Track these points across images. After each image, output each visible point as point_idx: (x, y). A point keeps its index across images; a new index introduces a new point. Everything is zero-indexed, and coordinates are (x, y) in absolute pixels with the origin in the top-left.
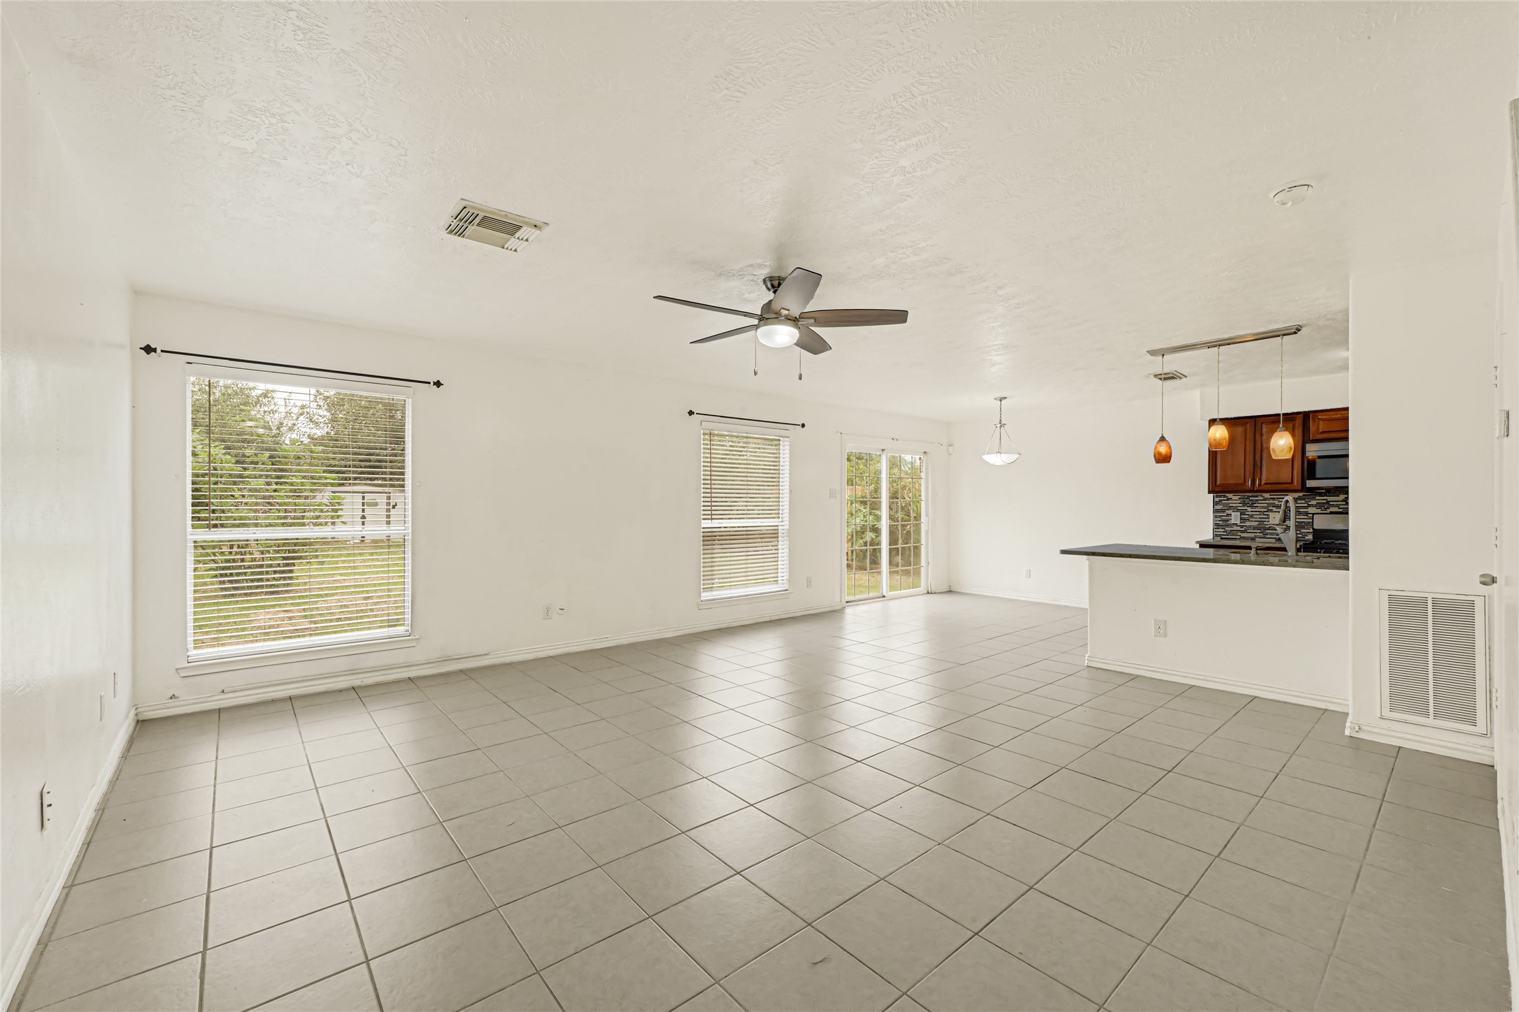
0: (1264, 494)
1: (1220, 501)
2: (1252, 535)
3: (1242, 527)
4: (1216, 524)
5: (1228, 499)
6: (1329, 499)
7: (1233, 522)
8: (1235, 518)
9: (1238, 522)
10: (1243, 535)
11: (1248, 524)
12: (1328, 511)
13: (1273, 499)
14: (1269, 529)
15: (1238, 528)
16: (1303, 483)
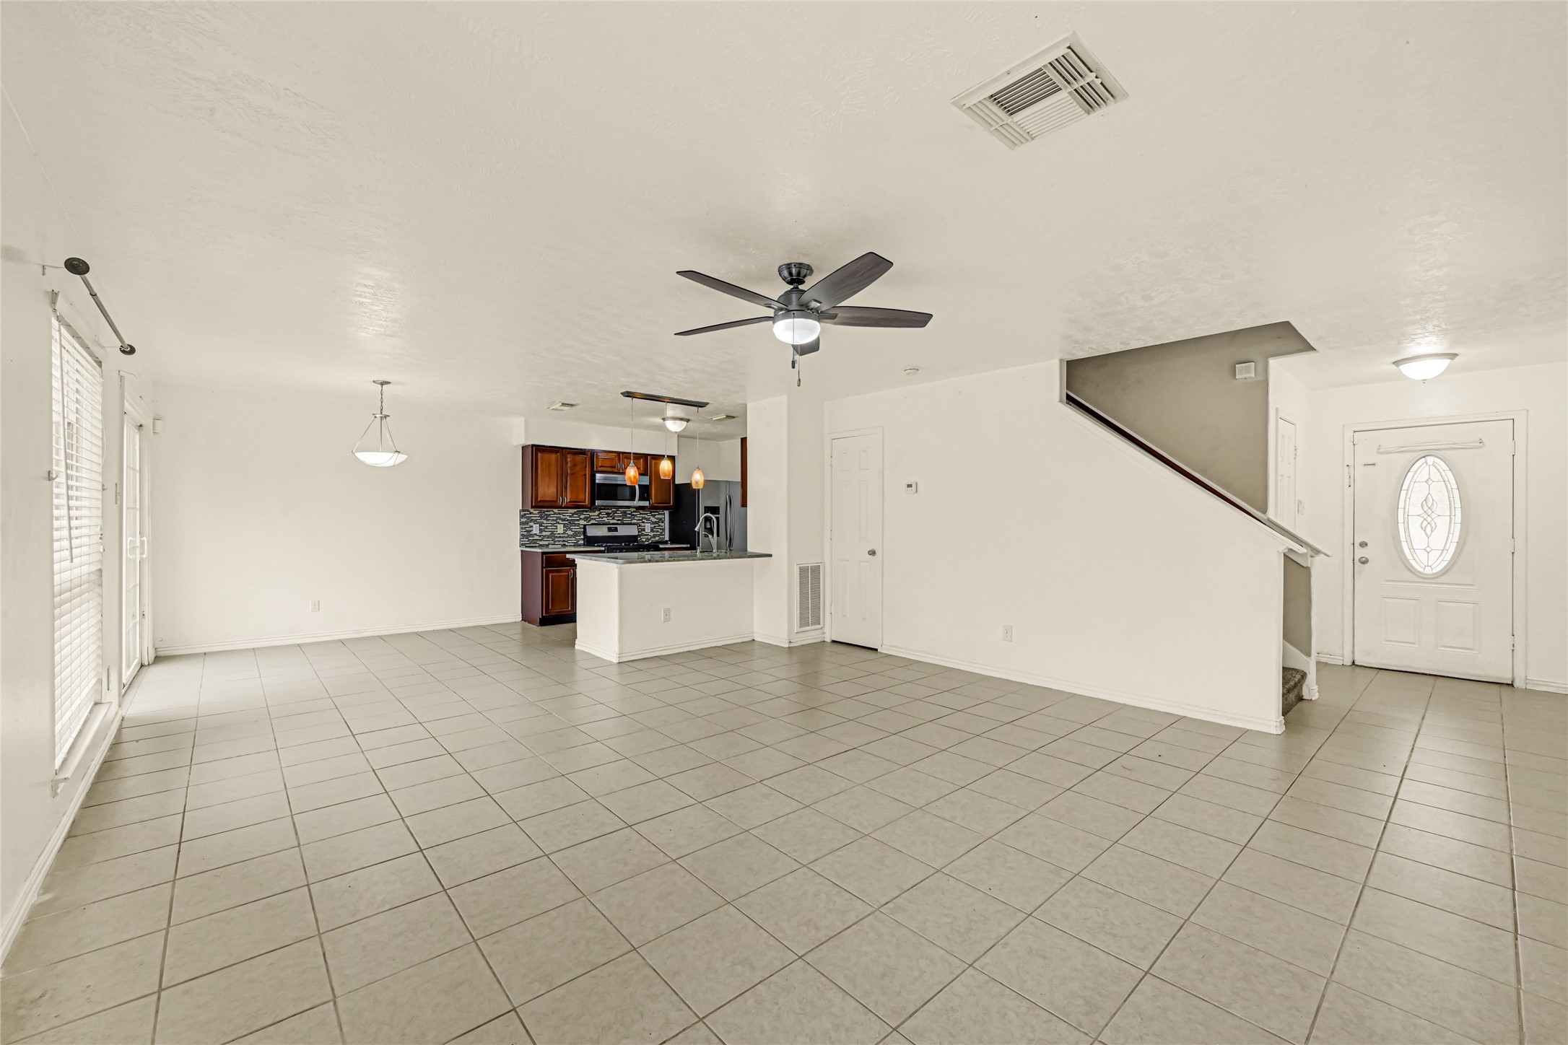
0: (554, 510)
1: (525, 514)
2: (547, 543)
3: (540, 536)
4: (522, 535)
5: (531, 513)
6: (591, 514)
7: (534, 532)
8: (536, 529)
9: (538, 532)
10: (541, 543)
11: (544, 533)
12: (590, 523)
13: (560, 514)
14: (557, 537)
15: (537, 538)
16: (593, 503)
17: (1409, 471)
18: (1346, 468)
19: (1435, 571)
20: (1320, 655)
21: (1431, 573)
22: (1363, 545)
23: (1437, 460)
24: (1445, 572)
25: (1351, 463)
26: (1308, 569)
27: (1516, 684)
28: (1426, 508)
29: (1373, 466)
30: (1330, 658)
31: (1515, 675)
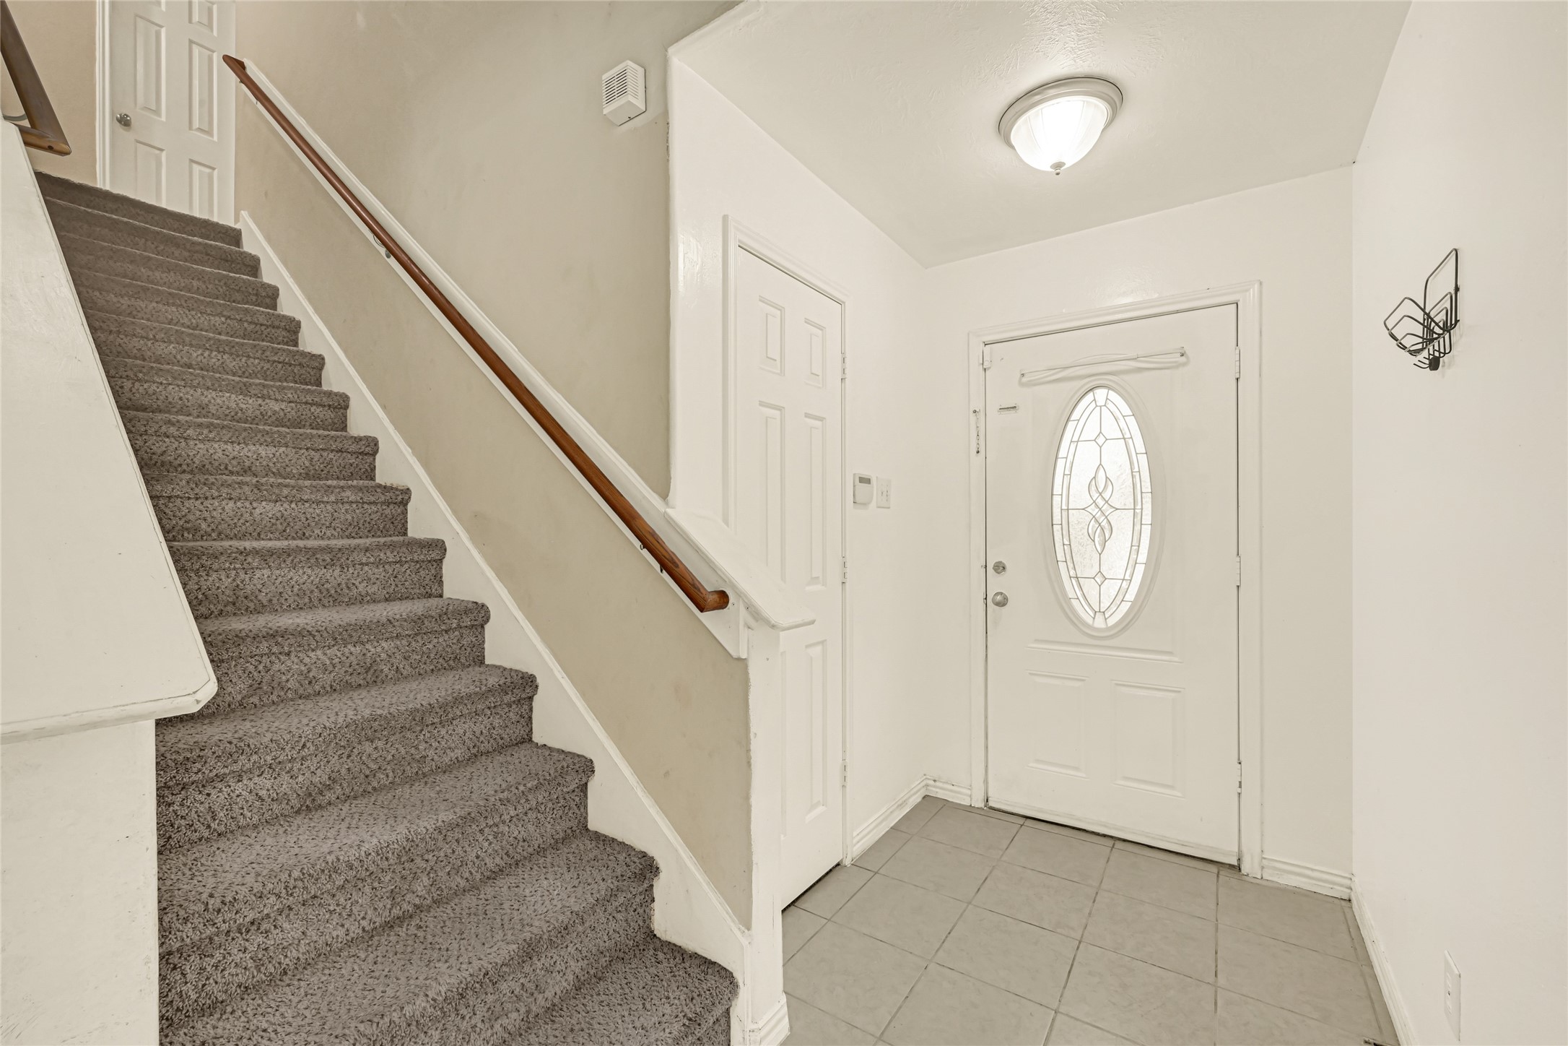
17: (1068, 420)
18: (972, 415)
19: (1111, 622)
20: (937, 784)
21: (1103, 626)
22: (1000, 568)
23: (1112, 395)
24: (1127, 624)
25: (980, 407)
26: (742, 662)
27: (1245, 869)
28: (1095, 495)
29: (1012, 411)
30: (951, 791)
31: (1244, 849)
